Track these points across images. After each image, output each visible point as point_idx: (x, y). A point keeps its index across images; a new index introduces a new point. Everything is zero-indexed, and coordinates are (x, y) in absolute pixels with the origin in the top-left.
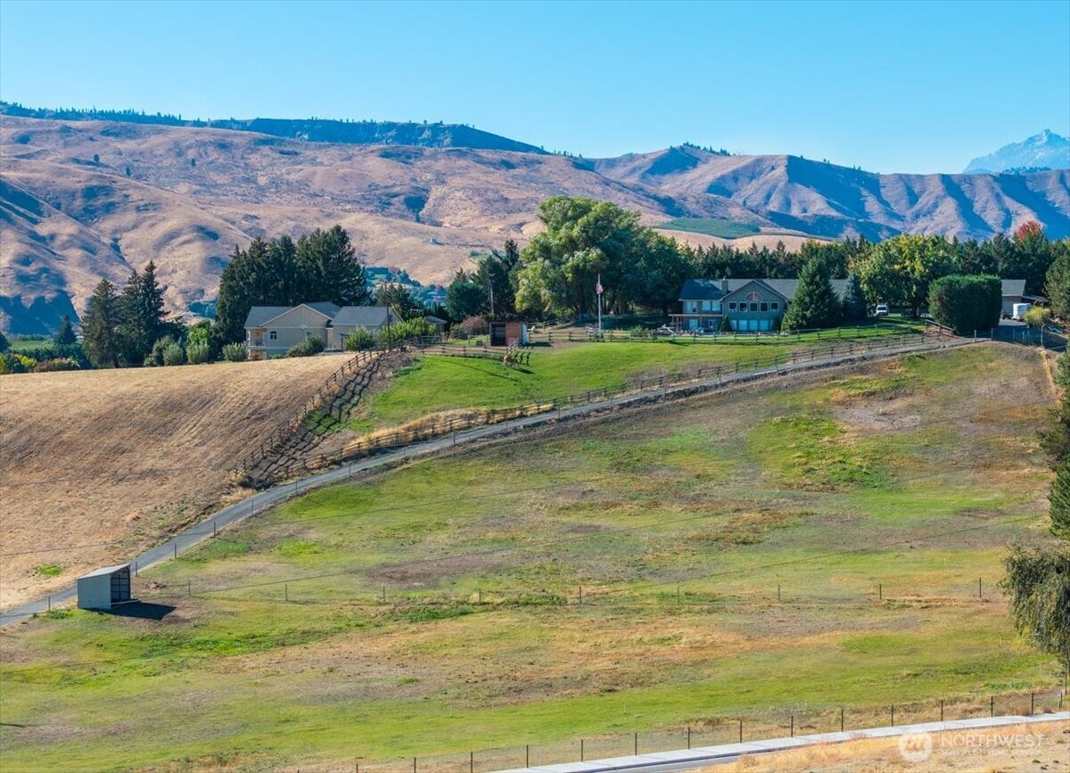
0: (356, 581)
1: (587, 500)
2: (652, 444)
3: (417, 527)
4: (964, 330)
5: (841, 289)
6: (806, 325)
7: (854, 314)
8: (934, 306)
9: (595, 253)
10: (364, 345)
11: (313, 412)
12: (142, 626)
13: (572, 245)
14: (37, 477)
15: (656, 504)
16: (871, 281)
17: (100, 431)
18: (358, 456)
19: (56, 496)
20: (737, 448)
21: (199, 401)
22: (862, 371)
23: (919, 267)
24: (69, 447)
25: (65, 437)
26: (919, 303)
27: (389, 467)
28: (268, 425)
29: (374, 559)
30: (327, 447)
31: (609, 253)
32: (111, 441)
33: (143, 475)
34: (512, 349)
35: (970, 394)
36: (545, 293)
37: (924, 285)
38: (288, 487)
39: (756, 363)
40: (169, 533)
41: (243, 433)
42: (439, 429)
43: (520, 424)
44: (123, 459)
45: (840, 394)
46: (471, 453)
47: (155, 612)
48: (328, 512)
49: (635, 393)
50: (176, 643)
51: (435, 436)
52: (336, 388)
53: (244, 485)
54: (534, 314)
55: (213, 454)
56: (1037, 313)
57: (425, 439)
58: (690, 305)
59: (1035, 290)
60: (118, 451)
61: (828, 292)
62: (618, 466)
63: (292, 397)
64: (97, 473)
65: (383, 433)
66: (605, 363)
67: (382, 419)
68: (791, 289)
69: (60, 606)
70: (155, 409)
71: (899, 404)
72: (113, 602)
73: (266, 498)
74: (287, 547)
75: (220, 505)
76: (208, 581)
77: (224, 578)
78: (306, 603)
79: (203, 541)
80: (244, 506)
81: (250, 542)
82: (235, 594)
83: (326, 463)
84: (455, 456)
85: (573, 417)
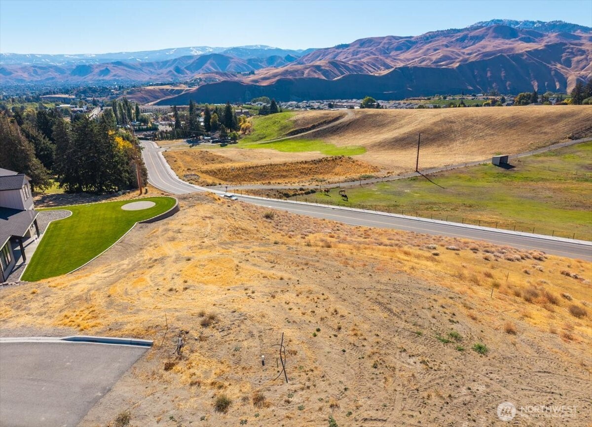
0: (576, 167)
14: (513, 132)
17: (538, 121)
19: (515, 137)
24: (526, 124)
25: (527, 122)
28: (589, 122)
33: (542, 133)
40: (537, 148)
41: (579, 124)
47: (509, 168)
48: (589, 148)
53: (569, 138)
55: (566, 129)
60: (540, 126)
64: (529, 131)
69: (487, 162)
70: (556, 117)
72: (500, 163)
73: (574, 141)
74: (567, 156)
75: (558, 142)
76: (533, 162)
77: (539, 161)
78: (553, 171)
79: (544, 151)
80: (564, 144)
81: (557, 153)
82: (537, 166)
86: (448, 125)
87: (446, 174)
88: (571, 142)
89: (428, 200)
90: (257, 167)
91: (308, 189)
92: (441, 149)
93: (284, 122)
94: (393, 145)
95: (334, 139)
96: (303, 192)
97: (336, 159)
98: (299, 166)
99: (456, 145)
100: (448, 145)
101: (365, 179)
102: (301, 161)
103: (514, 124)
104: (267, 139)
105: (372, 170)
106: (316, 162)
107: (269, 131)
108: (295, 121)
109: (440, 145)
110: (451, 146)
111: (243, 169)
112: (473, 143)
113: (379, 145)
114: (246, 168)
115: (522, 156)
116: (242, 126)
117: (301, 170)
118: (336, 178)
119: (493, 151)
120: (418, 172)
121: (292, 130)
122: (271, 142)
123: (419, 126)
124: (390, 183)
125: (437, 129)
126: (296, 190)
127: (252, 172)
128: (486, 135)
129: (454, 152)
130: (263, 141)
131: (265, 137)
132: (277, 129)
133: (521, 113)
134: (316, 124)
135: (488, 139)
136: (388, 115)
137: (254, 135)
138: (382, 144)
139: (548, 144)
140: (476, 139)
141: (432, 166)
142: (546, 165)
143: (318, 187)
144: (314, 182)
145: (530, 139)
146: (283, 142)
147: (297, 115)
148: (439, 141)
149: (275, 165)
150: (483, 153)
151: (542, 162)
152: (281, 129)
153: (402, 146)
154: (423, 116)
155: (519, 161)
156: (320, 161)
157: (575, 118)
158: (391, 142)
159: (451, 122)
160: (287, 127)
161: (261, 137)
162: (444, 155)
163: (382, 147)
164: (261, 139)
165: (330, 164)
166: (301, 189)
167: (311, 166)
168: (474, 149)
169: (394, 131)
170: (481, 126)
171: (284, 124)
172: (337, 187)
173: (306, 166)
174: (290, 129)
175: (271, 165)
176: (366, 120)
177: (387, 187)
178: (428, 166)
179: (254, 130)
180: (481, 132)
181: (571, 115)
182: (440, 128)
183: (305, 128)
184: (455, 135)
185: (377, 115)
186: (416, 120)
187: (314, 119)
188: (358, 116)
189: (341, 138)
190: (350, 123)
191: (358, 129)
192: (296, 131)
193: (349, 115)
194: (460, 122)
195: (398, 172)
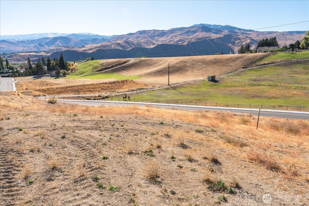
1: (296, 72)
3: (264, 74)
10: (271, 51)
11: (257, 59)
14: (216, 66)
15: (307, 74)
17: (227, 61)
18: (262, 65)
19: (217, 68)
24: (222, 62)
25: (222, 61)
28: (250, 61)
29: (254, 78)
30: (257, 64)
32: (227, 62)
33: (230, 66)
34: (294, 52)
36: (304, 45)
38: (248, 68)
41: (246, 62)
42: (276, 62)
43: (290, 62)
44: (228, 64)
46: (279, 65)
47: (216, 82)
48: (252, 72)
50: (215, 85)
51: (275, 63)
52: (262, 56)
53: (242, 68)
55: (240, 64)
57: (273, 63)
60: (228, 63)
62: (304, 68)
63: (256, 57)
64: (224, 65)
65: (266, 62)
67: (267, 60)
69: (205, 80)
72: (212, 80)
73: (245, 69)
74: (243, 76)
75: (238, 70)
76: (228, 79)
77: (230, 79)
78: (238, 82)
79: (232, 74)
80: (240, 70)
81: (238, 75)
82: (230, 80)
83: (256, 66)
84: (276, 66)
85: (300, 61)
86: (184, 64)
87: (185, 86)
88: (243, 70)
89: (175, 99)
90: (74, 86)
91: (104, 96)
92: (181, 75)
93: (95, 65)
94: (156, 74)
95: (124, 73)
96: (100, 98)
97: (124, 81)
98: (101, 85)
99: (189, 73)
100: (184, 73)
101: (139, 90)
102: (102, 83)
103: (215, 62)
104: (85, 74)
105: (144, 86)
106: (112, 83)
107: (86, 70)
108: (102, 64)
109: (181, 73)
110: (186, 73)
111: (64, 88)
112: (197, 71)
113: (148, 74)
114: (67, 87)
115: (222, 77)
116: (71, 68)
117: (103, 88)
118: (123, 90)
120: (170, 86)
121: (100, 68)
122: (87, 75)
124: (154, 91)
125: (178, 65)
126: (96, 96)
127: (70, 90)
128: (203, 67)
129: (188, 76)
130: (82, 75)
131: (84, 73)
132: (91, 68)
133: (219, 57)
134: (113, 65)
135: (204, 69)
136: (153, 60)
137: (77, 72)
138: (150, 74)
139: (233, 71)
140: (198, 70)
141: (177, 82)
142: (235, 80)
143: (111, 95)
144: (108, 92)
145: (224, 69)
146: (94, 75)
147: (103, 61)
148: (180, 71)
149: (86, 85)
150: (202, 75)
151: (232, 79)
152: (94, 68)
153: (161, 74)
154: (171, 60)
155: (221, 79)
156: (114, 82)
157: (243, 59)
158: (155, 72)
159: (185, 62)
160: (97, 67)
161: (81, 73)
162: (183, 78)
163: (150, 75)
164: (82, 74)
165: (120, 84)
166: (99, 96)
167: (109, 85)
168: (198, 74)
169: (156, 67)
170: (200, 64)
171: (95, 66)
172: (123, 94)
173: (106, 85)
174: (98, 68)
175: (83, 85)
176: (141, 63)
177: (152, 93)
178: (175, 82)
179: (77, 70)
180: (200, 66)
181: (242, 57)
182: (180, 65)
183: (107, 68)
184: (188, 68)
185: (147, 60)
186: (167, 62)
187: (113, 63)
188: (137, 61)
189: (128, 72)
190: (133, 64)
191: (138, 67)
192: (102, 69)
193: (132, 60)
194: (189, 62)
195: (159, 86)
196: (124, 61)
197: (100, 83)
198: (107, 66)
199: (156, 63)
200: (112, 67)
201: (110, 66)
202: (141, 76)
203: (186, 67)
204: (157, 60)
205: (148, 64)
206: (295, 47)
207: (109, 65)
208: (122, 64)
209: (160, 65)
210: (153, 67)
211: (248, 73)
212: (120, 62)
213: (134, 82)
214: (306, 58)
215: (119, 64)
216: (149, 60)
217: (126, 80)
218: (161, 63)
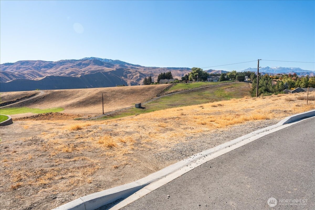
0: (167, 105)
1: (195, 98)
2: (203, 93)
3: (175, 101)
4: (240, 81)
5: (226, 77)
6: (221, 81)
7: (227, 79)
8: (237, 78)
9: (197, 74)
10: (172, 83)
11: (165, 89)
12: (142, 109)
13: (195, 73)
14: (134, 95)
15: (202, 99)
16: (229, 76)
18: (169, 93)
19: (136, 97)
20: (212, 93)
21: (153, 88)
22: (228, 85)
23: (235, 74)
24: (138, 92)
26: (235, 78)
27: (173, 94)
28: (160, 90)
29: (169, 104)
30: (166, 92)
31: (199, 73)
33: (146, 95)
34: (188, 83)
35: (241, 88)
36: (192, 78)
37: (235, 76)
38: (161, 96)
39: (215, 84)
40: (147, 101)
42: (179, 91)
43: (188, 90)
44: (144, 93)
45: (225, 88)
46: (182, 93)
47: (143, 108)
48: (165, 99)
49: (201, 88)
50: (145, 111)
51: (178, 92)
52: (168, 87)
53: (156, 96)
54: (191, 80)
55: (153, 93)
56: (249, 79)
57: (177, 92)
58: (208, 79)
59: (249, 77)
60: (143, 92)
61: (224, 77)
62: (199, 95)
63: (163, 87)
64: (141, 95)
65: (172, 91)
66: (198, 85)
67: (172, 90)
68: (220, 77)
69: (133, 107)
70: (148, 88)
71: (232, 89)
72: (139, 107)
73: (159, 97)
74: (160, 102)
75: (153, 98)
79: (151, 101)
80: (156, 98)
81: (156, 102)
82: (153, 106)
83: (166, 94)
84: (180, 93)
85: (194, 90)
87: (119, 113)
94: (79, 105)
97: (48, 114)
99: (112, 102)
100: (108, 103)
102: (23, 117)
103: (133, 92)
106: (35, 117)
110: (110, 103)
112: (120, 101)
113: (71, 106)
115: (145, 104)
119: (131, 103)
120: (104, 114)
121: (1, 103)
123: (89, 95)
125: (99, 96)
128: (124, 97)
129: (113, 105)
134: (19, 98)
135: (126, 98)
136: (68, 91)
139: (150, 99)
140: (120, 99)
142: (156, 106)
145: (143, 98)
147: (1, 94)
150: (127, 104)
151: (154, 105)
153: (84, 105)
154: (90, 91)
155: (145, 106)
157: (154, 89)
158: (77, 104)
159: (105, 93)
163: (73, 106)
168: (122, 103)
169: (76, 99)
170: (120, 94)
176: (54, 95)
178: (107, 111)
180: (121, 96)
182: (101, 96)
183: (12, 101)
184: (109, 98)
185: (61, 92)
186: (86, 93)
187: (17, 96)
188: (48, 93)
189: (41, 105)
190: (44, 97)
191: (51, 100)
192: (3, 103)
193: (42, 93)
194: (109, 93)
195: (94, 115)
196: (33, 93)
197: (21, 118)
198: (10, 99)
199: (73, 95)
200: (18, 100)
201: (15, 100)
202: (61, 108)
203: (107, 97)
204: (72, 91)
205: (63, 96)
206: (185, 79)
207: (13, 98)
208: (30, 97)
209: (78, 97)
210: (72, 99)
211: (163, 100)
212: (27, 94)
213: (62, 114)
214: (197, 88)
215: (26, 97)
216: (63, 91)
217: (49, 113)
218: (78, 94)
